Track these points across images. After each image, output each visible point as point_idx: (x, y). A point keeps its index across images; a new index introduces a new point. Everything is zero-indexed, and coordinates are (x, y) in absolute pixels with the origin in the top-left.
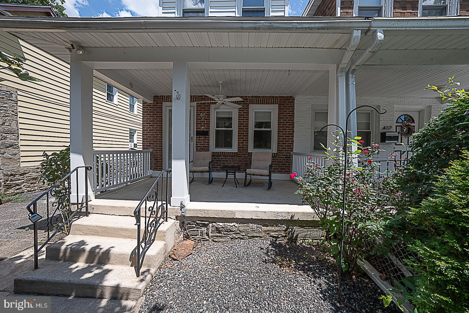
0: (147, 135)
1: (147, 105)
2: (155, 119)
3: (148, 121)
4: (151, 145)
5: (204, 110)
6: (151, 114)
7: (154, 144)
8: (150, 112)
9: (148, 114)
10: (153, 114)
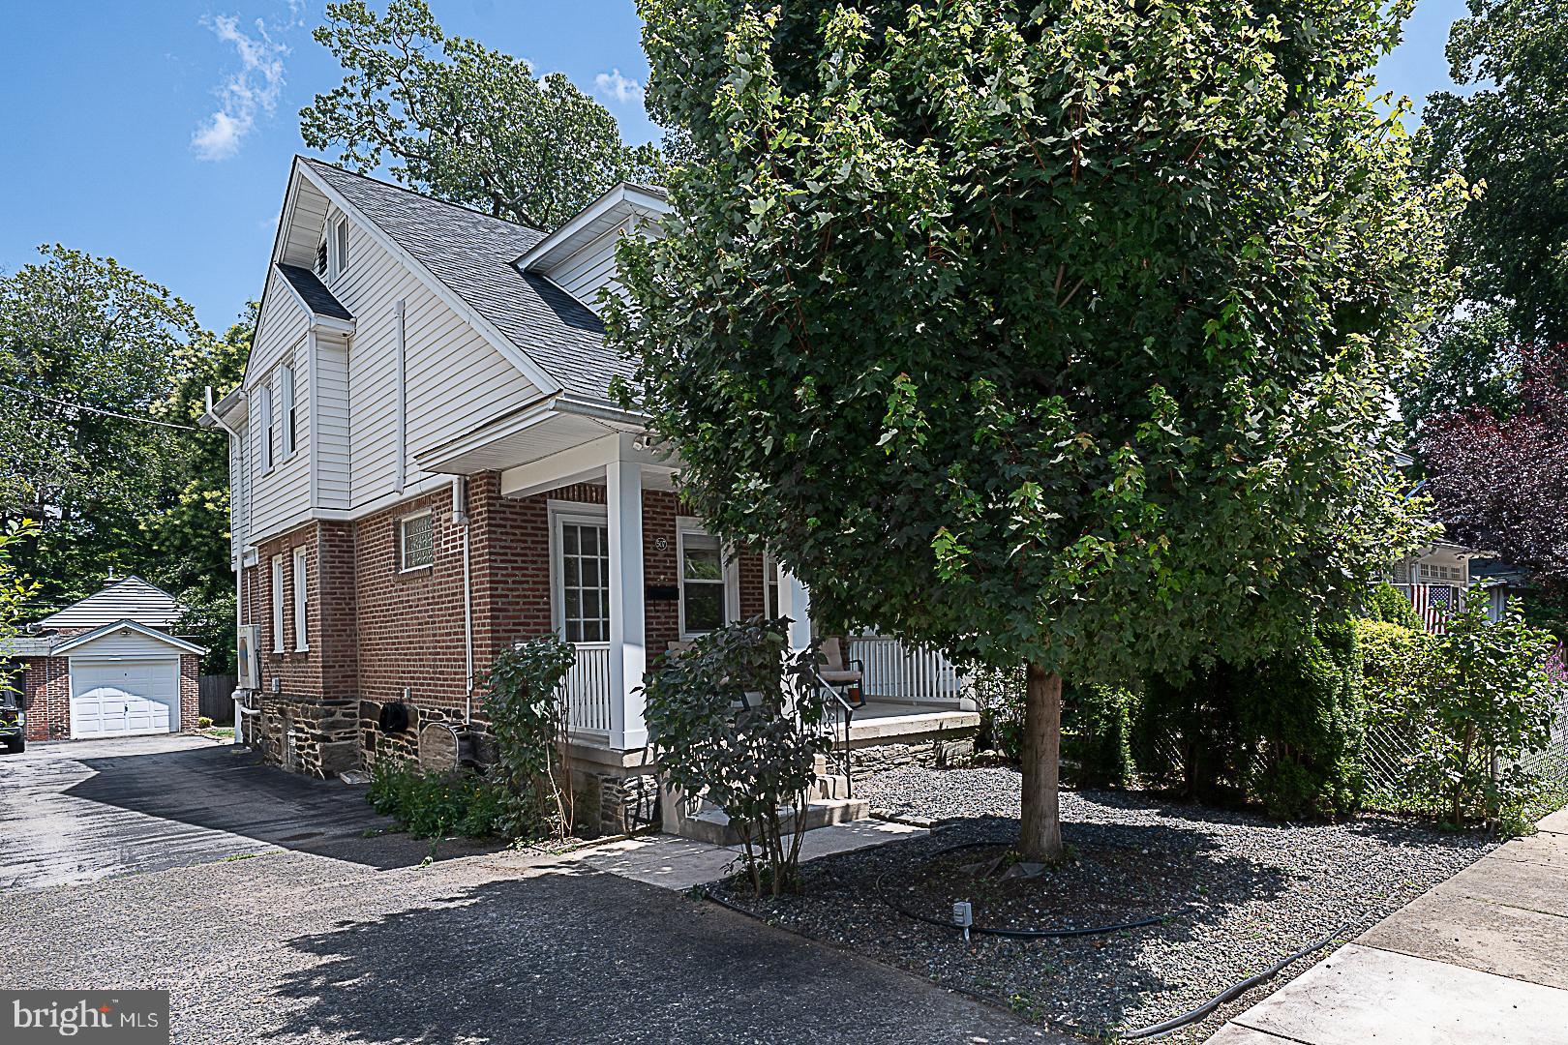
0: (507, 596)
1: (501, 505)
2: (530, 548)
3: (506, 554)
4: (521, 628)
5: (664, 531)
6: (515, 534)
7: (528, 624)
8: (512, 527)
9: (507, 533)
10: (522, 534)
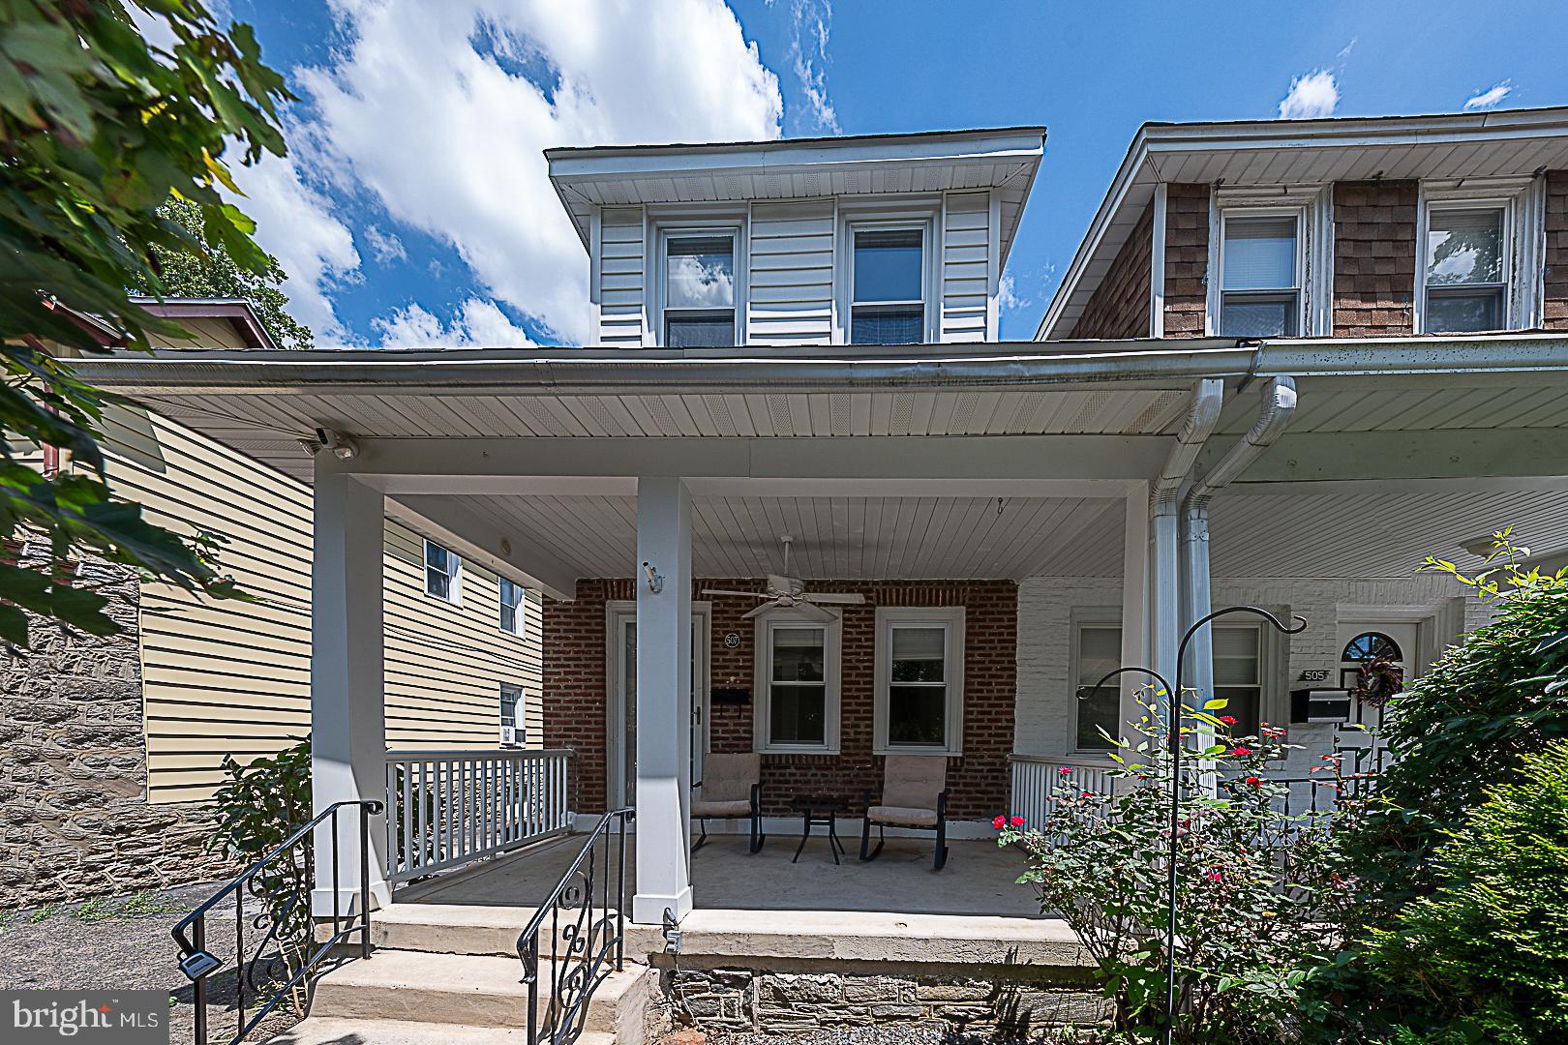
0: (559, 701)
1: (555, 610)
2: (583, 652)
3: (559, 659)
4: (572, 733)
5: (737, 625)
6: (569, 638)
7: (579, 730)
8: (565, 631)
9: (560, 638)
10: (576, 638)
